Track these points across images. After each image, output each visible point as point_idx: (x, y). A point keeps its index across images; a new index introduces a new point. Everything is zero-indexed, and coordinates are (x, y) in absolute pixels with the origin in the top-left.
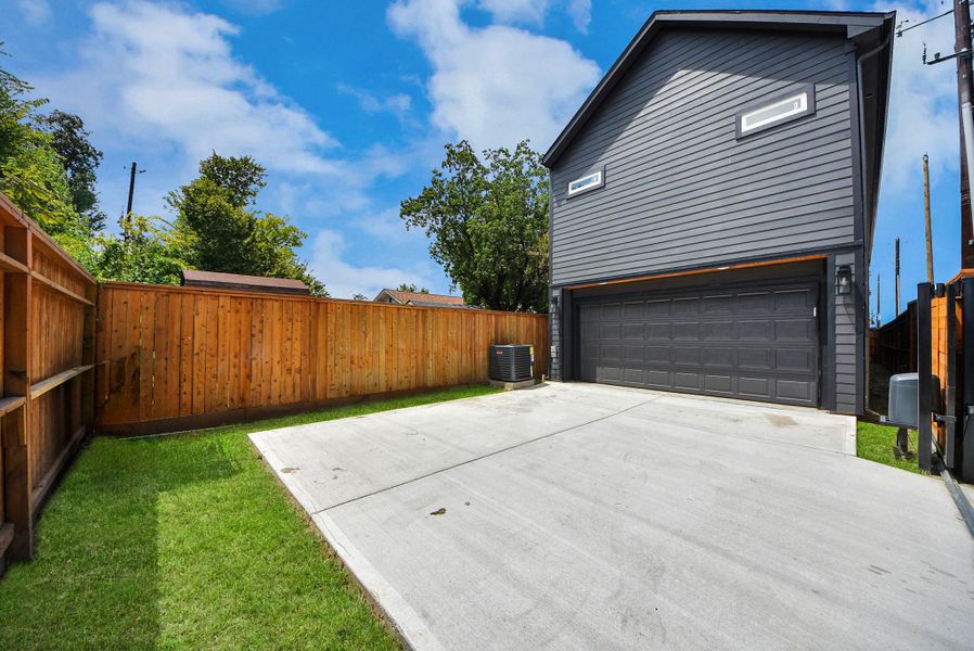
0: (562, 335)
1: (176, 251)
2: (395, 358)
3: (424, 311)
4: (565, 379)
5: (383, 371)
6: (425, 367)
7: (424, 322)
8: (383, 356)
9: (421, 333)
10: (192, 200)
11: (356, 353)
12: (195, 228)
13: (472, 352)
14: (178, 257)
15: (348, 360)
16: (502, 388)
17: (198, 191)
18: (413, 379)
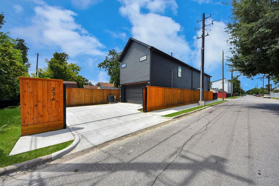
0: (122, 94)
1: (48, 75)
2: (86, 98)
3: (92, 90)
4: (122, 102)
5: (83, 100)
6: (92, 100)
7: (92, 92)
8: (83, 98)
9: (91, 93)
10: (52, 64)
11: (78, 97)
12: (52, 70)
13: (103, 97)
14: (49, 77)
15: (76, 98)
16: (109, 104)
17: (53, 62)
18: (90, 102)
